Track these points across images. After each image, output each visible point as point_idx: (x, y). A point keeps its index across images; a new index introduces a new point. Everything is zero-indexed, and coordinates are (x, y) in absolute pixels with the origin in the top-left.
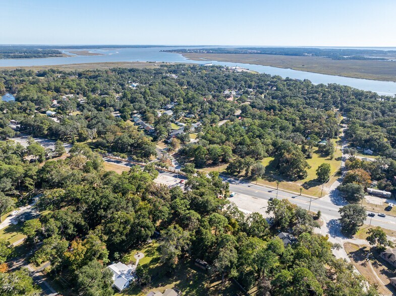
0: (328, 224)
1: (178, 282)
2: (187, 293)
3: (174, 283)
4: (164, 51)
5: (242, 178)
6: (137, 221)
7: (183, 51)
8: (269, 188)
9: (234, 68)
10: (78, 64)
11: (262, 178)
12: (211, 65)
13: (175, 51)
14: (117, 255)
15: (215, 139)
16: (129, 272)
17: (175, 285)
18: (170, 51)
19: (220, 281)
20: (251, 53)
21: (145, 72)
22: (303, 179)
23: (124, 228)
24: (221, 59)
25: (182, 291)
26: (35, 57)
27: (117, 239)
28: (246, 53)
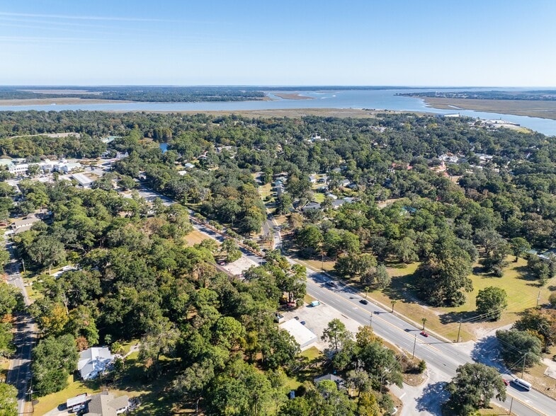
0: (430, 386)
1: (147, 393)
2: (146, 409)
3: (143, 392)
4: (400, 95)
5: (353, 284)
6: (141, 303)
7: (429, 95)
8: (382, 307)
9: (494, 121)
10: (273, 110)
11: (383, 291)
12: (457, 116)
13: (417, 94)
14: (108, 338)
15: (348, 221)
16: (106, 362)
17: (141, 395)
18: (409, 95)
19: (194, 411)
20: (547, 99)
21: (345, 123)
22: (453, 306)
23: (123, 307)
24: (482, 108)
25: (141, 405)
26: (232, 100)
27: (111, 319)
28: (538, 99)
